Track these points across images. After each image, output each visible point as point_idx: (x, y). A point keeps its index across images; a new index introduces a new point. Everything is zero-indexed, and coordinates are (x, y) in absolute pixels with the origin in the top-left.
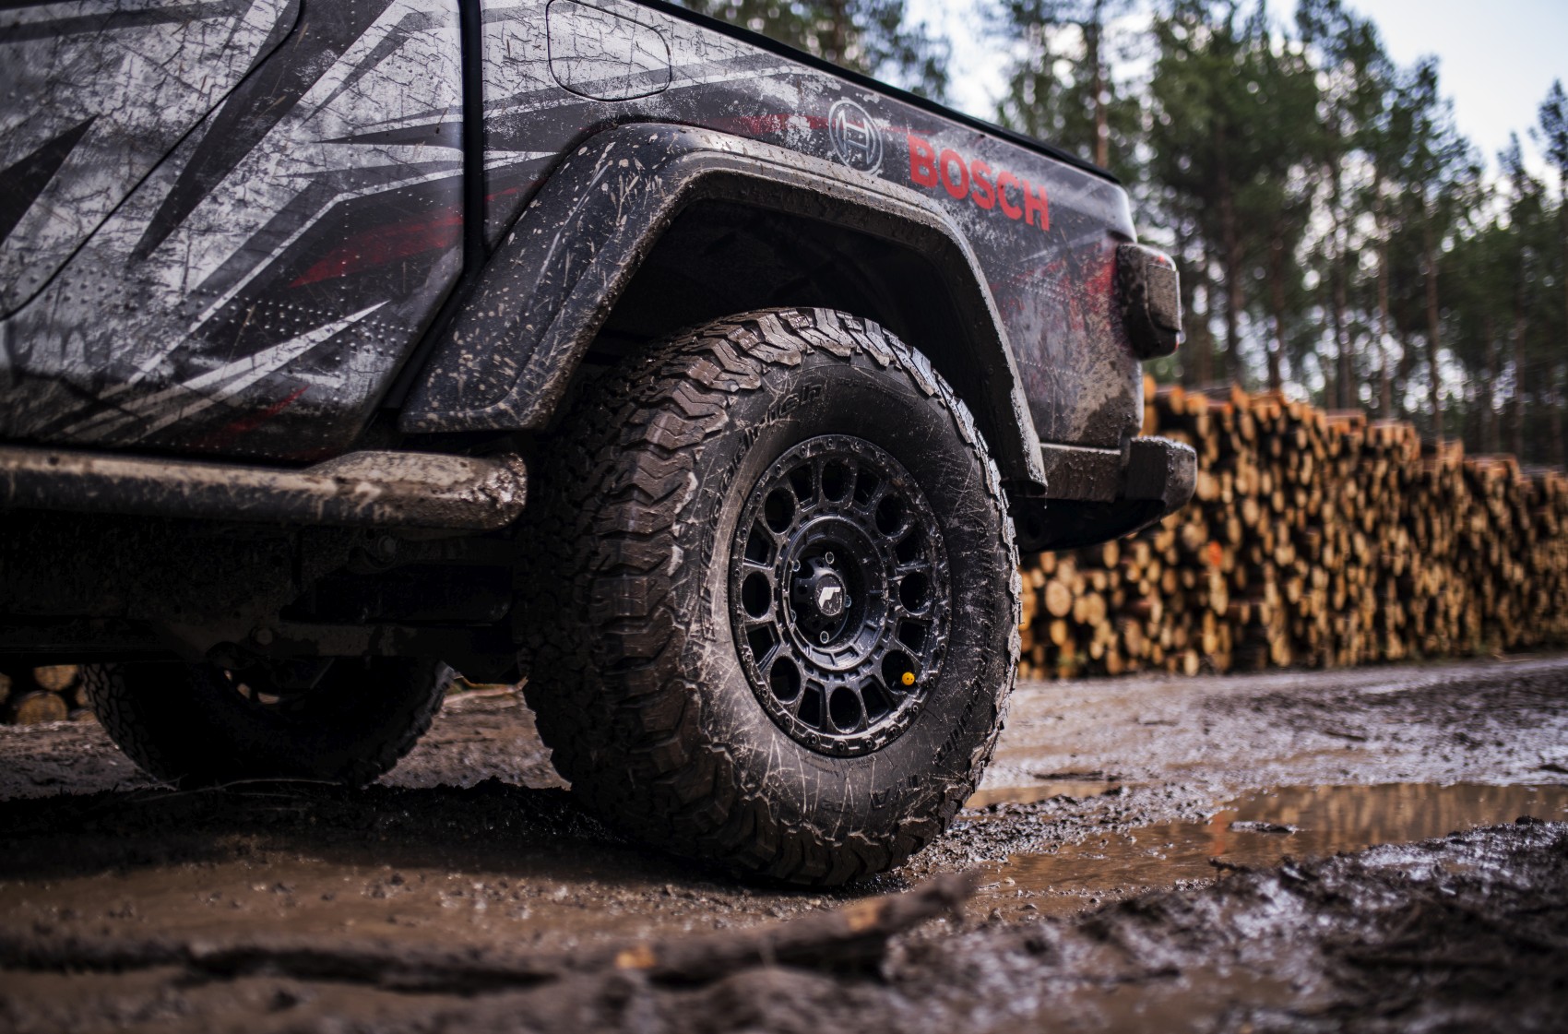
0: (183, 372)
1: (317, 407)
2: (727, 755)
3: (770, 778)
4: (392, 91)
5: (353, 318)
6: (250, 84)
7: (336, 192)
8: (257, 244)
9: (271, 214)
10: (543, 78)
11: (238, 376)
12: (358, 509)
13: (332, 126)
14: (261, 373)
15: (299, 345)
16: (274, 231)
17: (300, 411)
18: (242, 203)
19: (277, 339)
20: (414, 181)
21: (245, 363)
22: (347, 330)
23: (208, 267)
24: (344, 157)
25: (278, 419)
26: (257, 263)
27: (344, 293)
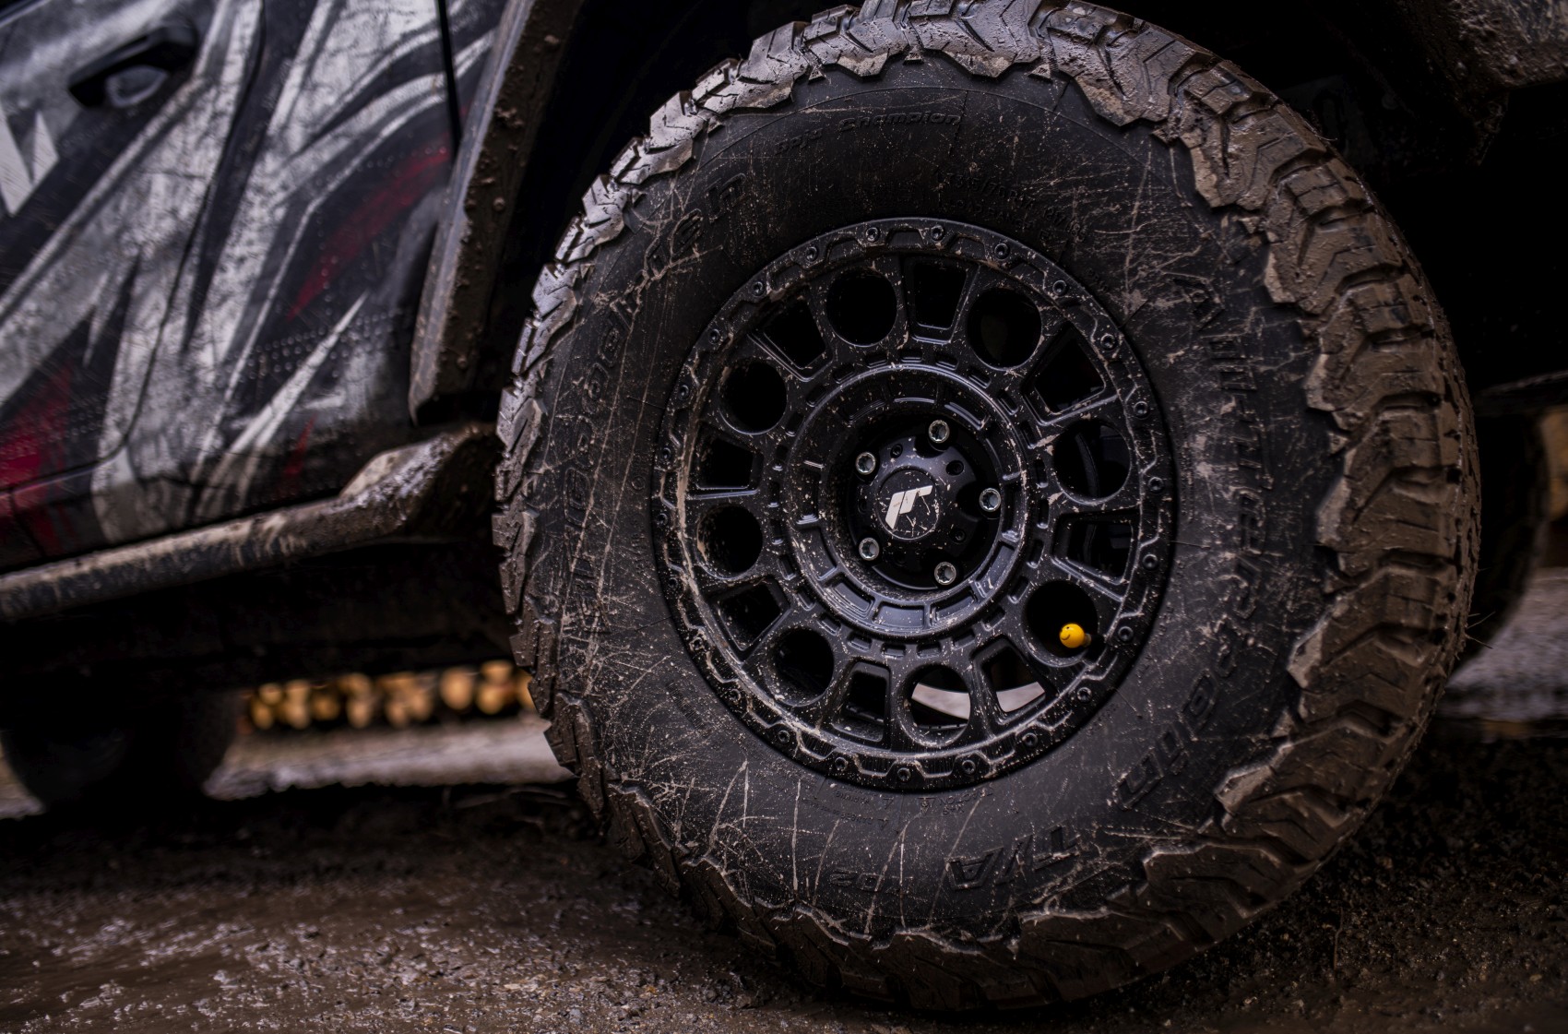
0: (229, 436)
2: (641, 801)
4: (341, 61)
5: (340, 327)
7: (306, 203)
8: (257, 297)
9: (262, 258)
11: (264, 427)
12: (268, 547)
13: (296, 137)
14: (280, 416)
15: (303, 376)
16: (268, 273)
17: (323, 440)
18: (242, 260)
19: (287, 376)
20: (371, 147)
21: (267, 413)
22: (338, 343)
23: (228, 334)
24: (308, 164)
25: (312, 453)
26: (258, 312)
27: (330, 305)
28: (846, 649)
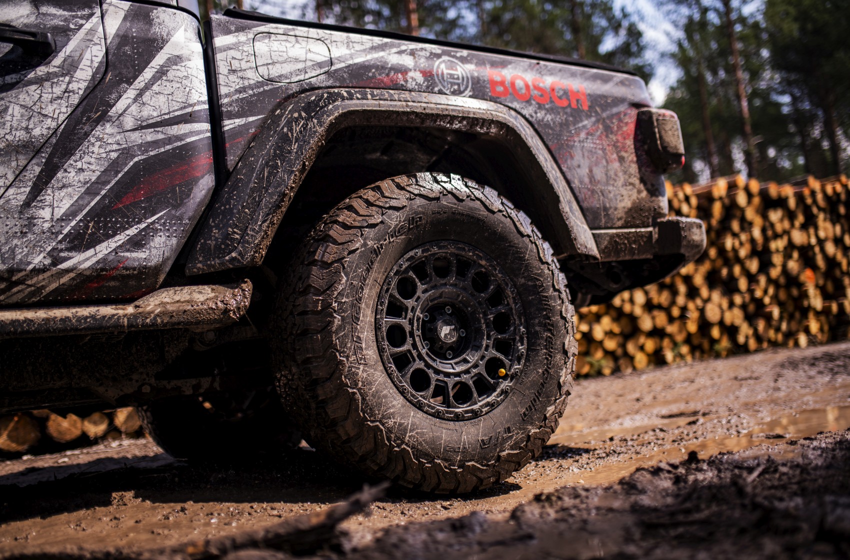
0: (56, 261)
1: (134, 269)
2: (381, 427)
3: (410, 437)
4: (162, 99)
5: (150, 221)
6: (80, 109)
7: (134, 156)
8: (91, 191)
9: (98, 173)
10: (253, 77)
11: (87, 259)
12: (148, 320)
13: (129, 123)
14: (100, 256)
15: (121, 238)
16: (101, 182)
17: (125, 272)
18: (81, 170)
19: (108, 237)
20: (179, 144)
21: (91, 252)
22: (148, 226)
23: (64, 206)
24: (137, 138)
25: (114, 278)
26: (92, 200)
27: (144, 208)
28: (433, 376)
